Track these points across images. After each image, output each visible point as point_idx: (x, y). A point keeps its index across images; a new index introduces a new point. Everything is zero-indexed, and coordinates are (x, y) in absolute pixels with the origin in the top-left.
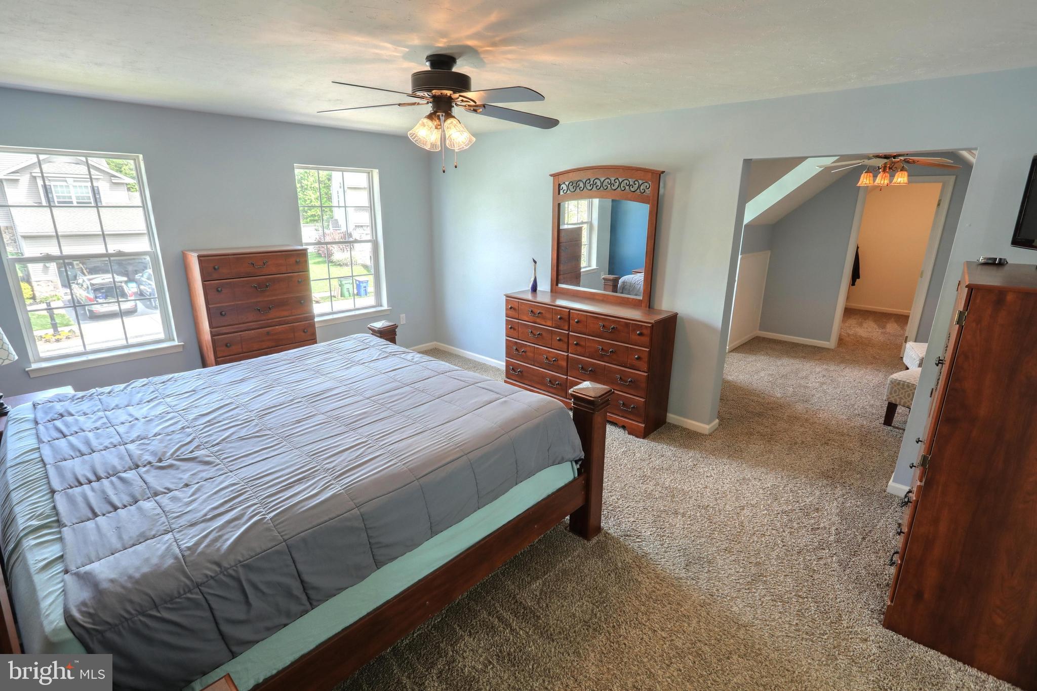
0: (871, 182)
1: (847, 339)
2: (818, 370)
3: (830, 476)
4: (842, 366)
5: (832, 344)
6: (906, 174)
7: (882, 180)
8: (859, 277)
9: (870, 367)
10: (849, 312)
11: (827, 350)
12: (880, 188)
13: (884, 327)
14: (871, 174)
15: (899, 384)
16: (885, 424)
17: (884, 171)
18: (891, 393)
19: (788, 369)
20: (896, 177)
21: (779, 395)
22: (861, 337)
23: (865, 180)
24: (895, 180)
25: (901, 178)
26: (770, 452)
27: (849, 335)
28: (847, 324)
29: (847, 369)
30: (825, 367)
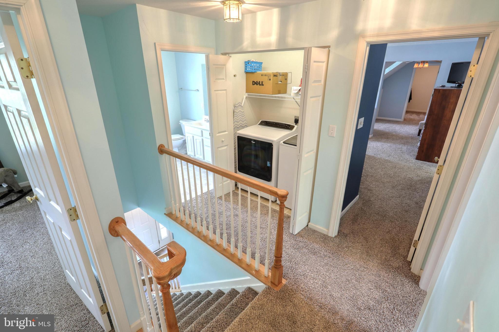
0: (418, 66)
1: (407, 119)
2: (398, 126)
3: (404, 144)
4: (406, 125)
5: (402, 120)
6: (428, 64)
7: (421, 66)
8: (411, 99)
9: (414, 125)
10: (407, 112)
11: (401, 122)
12: (420, 68)
13: (419, 116)
14: (418, 64)
15: (422, 124)
16: (418, 136)
17: (422, 63)
18: (420, 127)
19: (389, 126)
20: (425, 65)
21: (388, 131)
22: (411, 118)
23: (416, 66)
24: (424, 66)
25: (426, 65)
26: (388, 140)
27: (407, 118)
28: (406, 115)
29: (407, 126)
30: (400, 125)
